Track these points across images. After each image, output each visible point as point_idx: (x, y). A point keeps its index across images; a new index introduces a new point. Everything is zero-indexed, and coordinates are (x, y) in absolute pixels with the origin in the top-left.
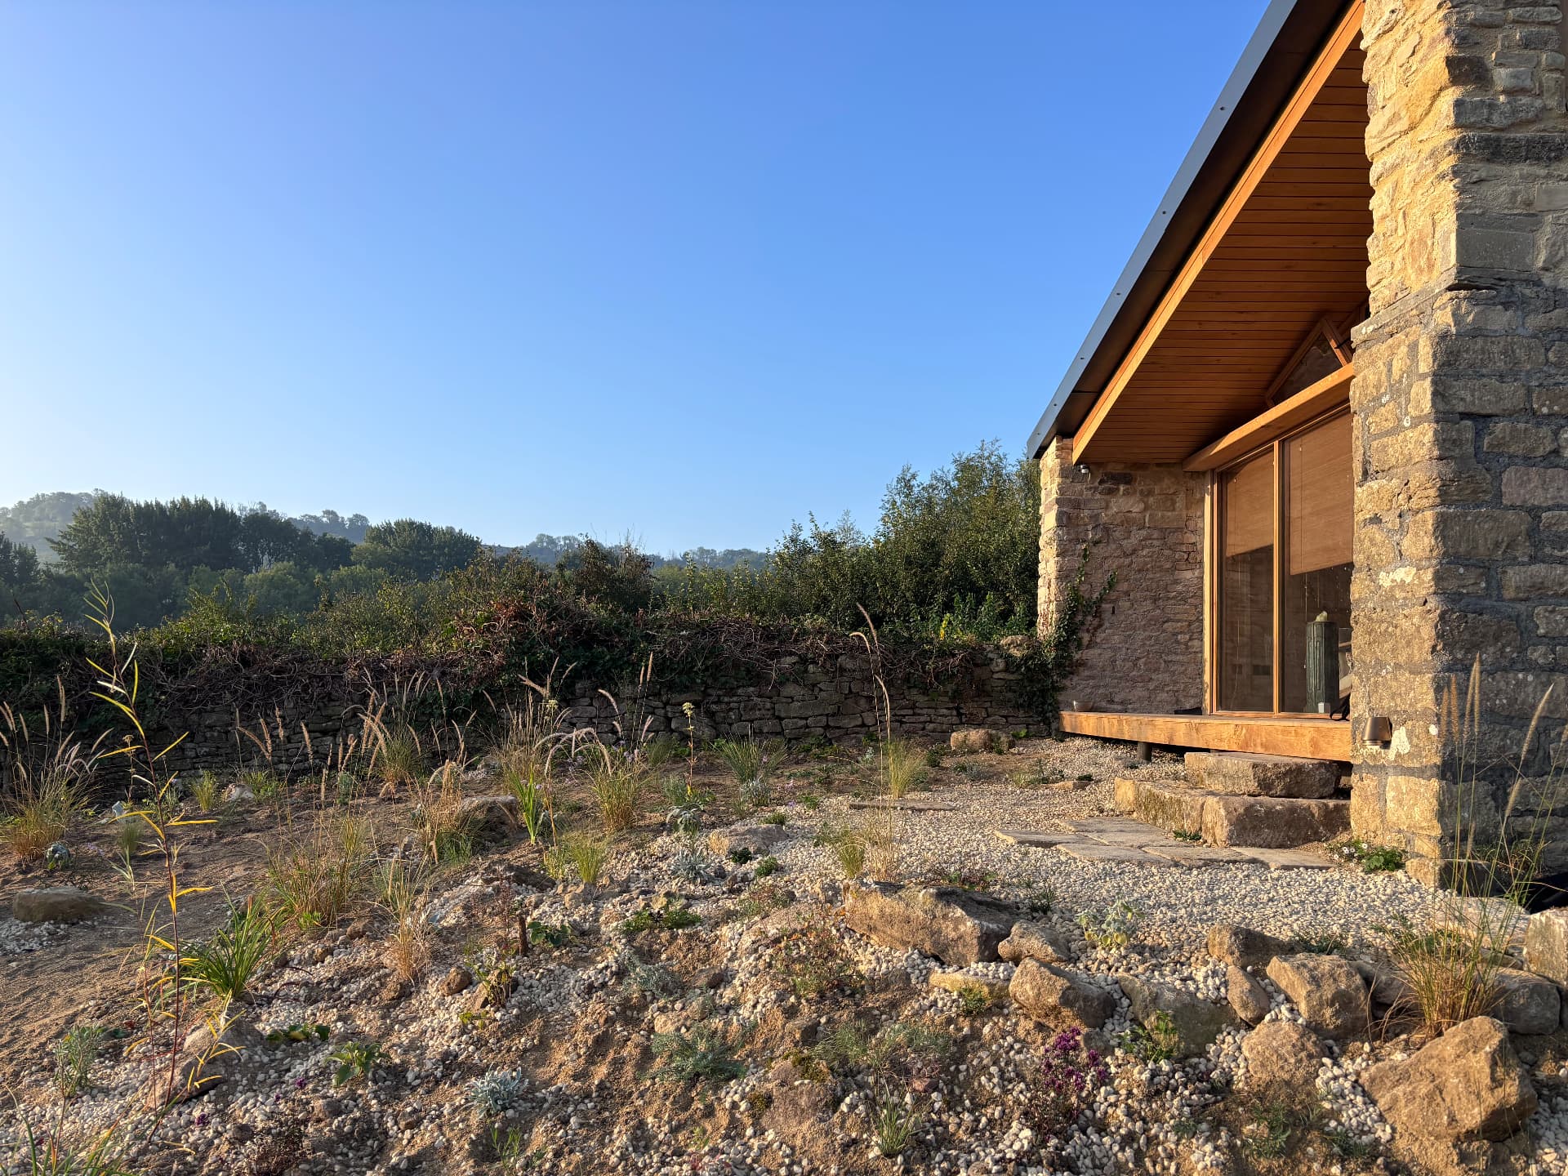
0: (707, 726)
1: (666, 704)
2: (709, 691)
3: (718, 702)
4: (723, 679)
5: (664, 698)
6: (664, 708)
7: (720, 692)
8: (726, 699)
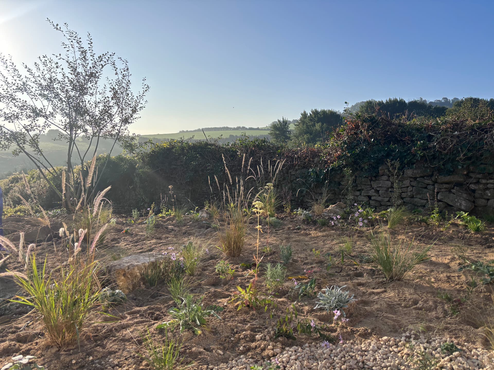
0: (465, 199)
1: (435, 182)
2: (471, 175)
3: (478, 183)
4: (482, 166)
5: (433, 179)
6: (434, 185)
7: (480, 176)
8: (484, 181)
